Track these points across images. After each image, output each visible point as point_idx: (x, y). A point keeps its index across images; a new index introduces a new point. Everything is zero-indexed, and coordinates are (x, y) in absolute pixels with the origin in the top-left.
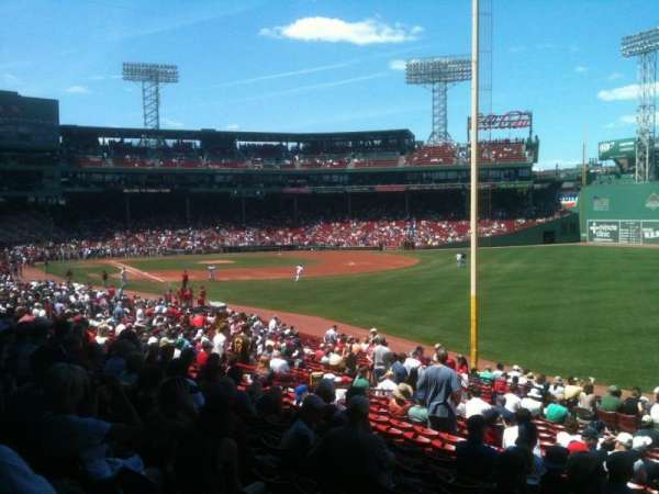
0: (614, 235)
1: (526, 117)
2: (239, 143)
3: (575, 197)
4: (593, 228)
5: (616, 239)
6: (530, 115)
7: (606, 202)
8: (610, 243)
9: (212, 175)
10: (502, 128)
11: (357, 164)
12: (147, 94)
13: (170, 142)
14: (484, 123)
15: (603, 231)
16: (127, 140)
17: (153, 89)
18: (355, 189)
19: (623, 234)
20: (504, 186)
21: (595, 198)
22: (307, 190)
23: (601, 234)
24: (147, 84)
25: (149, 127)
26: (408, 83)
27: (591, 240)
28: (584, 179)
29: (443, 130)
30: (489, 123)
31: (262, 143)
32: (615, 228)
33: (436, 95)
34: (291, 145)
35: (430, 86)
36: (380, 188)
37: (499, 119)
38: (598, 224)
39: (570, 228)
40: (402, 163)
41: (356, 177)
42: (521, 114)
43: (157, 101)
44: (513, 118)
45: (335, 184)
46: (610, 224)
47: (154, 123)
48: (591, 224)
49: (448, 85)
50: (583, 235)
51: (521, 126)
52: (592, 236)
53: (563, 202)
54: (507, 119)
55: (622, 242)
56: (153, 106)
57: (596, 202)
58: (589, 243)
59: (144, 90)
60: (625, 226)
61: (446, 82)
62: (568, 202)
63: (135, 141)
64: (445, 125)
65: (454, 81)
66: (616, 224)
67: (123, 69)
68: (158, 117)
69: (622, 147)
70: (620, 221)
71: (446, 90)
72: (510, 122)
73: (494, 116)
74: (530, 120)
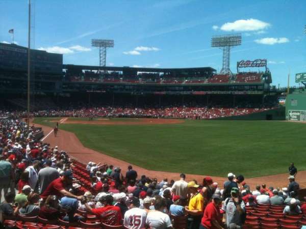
0: (298, 118)
1: (264, 62)
2: (138, 73)
3: (285, 99)
4: (291, 114)
5: (299, 120)
6: (266, 61)
7: (296, 102)
8: (297, 121)
9: (124, 86)
11: (187, 82)
12: (102, 52)
13: (109, 72)
15: (294, 115)
16: (93, 71)
17: (104, 50)
18: (185, 93)
19: (302, 117)
20: (249, 93)
21: (292, 100)
22: (164, 93)
23: (294, 117)
24: (102, 48)
25: (102, 66)
27: (290, 119)
28: (288, 91)
29: (227, 67)
31: (148, 73)
32: (298, 114)
33: (225, 52)
34: (161, 74)
35: (222, 48)
36: (196, 93)
38: (293, 112)
39: (281, 114)
40: (206, 82)
41: (186, 88)
43: (105, 55)
44: (258, 62)
45: (176, 90)
46: (297, 112)
47: (104, 64)
48: (290, 112)
49: (231, 47)
50: (287, 117)
51: (261, 66)
52: (290, 118)
53: (280, 102)
54: (255, 62)
55: (301, 121)
56: (104, 57)
57: (292, 102)
58: (289, 121)
59: (100, 50)
60: (302, 113)
61: (229, 46)
62: (282, 101)
63: (95, 71)
64: (228, 66)
65: (234, 45)
66: (299, 112)
67: (92, 42)
68: (105, 62)
69: (305, 76)
70: (301, 111)
71: (229, 50)
72: (256, 64)
73: (249, 61)
74: (266, 63)
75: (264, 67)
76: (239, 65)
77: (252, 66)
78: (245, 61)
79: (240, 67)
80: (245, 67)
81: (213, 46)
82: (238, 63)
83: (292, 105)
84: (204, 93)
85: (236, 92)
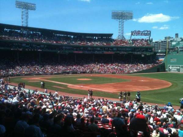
3: (163, 58)
4: (171, 68)
6: (150, 32)
7: (175, 60)
8: (177, 72)
10: (142, 35)
11: (97, 44)
12: (24, 13)
14: (136, 33)
17: (26, 12)
19: (182, 70)
21: (171, 58)
23: (173, 69)
24: (24, 10)
26: (112, 18)
29: (122, 35)
30: (138, 33)
32: (179, 68)
33: (120, 23)
35: (118, 20)
37: (141, 33)
38: (172, 66)
39: (162, 68)
40: (112, 44)
42: (148, 31)
43: (27, 16)
45: (90, 51)
48: (169, 66)
49: (125, 20)
50: (166, 70)
51: (148, 35)
52: (170, 70)
54: (143, 32)
55: (181, 72)
56: (26, 18)
58: (169, 72)
61: (124, 19)
64: (123, 33)
65: (127, 19)
66: (180, 66)
67: (16, 3)
68: (27, 23)
69: (180, 43)
70: (181, 66)
71: (123, 22)
72: (144, 34)
73: (139, 31)
75: (149, 36)
77: (141, 35)
78: (137, 31)
79: (133, 35)
80: (137, 35)
83: (171, 62)
84: (113, 53)
85: (136, 53)
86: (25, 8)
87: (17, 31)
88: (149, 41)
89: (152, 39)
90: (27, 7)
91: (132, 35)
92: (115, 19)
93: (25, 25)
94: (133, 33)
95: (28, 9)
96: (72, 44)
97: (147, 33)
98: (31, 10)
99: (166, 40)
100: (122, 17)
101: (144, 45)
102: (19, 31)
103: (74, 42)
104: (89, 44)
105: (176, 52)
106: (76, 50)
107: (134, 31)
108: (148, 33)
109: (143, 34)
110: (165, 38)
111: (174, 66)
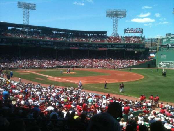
0: (168, 66)
2: (54, 32)
3: (154, 54)
4: (161, 64)
5: (169, 67)
7: (165, 56)
8: (166, 68)
11: (92, 41)
12: (25, 13)
14: (129, 31)
15: (164, 64)
17: (27, 11)
18: (92, 49)
19: (171, 66)
21: (162, 55)
22: (77, 48)
23: (163, 65)
24: (25, 10)
28: (158, 49)
30: (131, 31)
31: (61, 33)
32: (168, 64)
33: (115, 21)
35: (113, 18)
36: (99, 49)
37: (134, 30)
38: (162, 62)
39: (153, 64)
40: (106, 41)
42: (140, 29)
43: (28, 16)
45: (85, 47)
46: (166, 62)
47: (27, 23)
48: (160, 62)
49: (118, 18)
50: (157, 65)
52: (160, 66)
54: (136, 30)
55: (171, 68)
56: (27, 17)
57: (162, 56)
58: (159, 68)
59: (24, 12)
60: (171, 63)
61: (118, 17)
64: (117, 31)
65: (121, 17)
67: (18, 4)
68: (28, 21)
69: (171, 40)
70: (170, 62)
71: (118, 20)
74: (143, 31)
75: (142, 33)
76: (126, 31)
77: (134, 32)
78: (130, 28)
79: (127, 32)
81: (108, 17)
82: (125, 29)
83: (162, 58)
84: (106, 49)
85: (128, 49)
86: (26, 8)
87: (19, 29)
88: (141, 39)
89: (144, 36)
90: (28, 7)
91: (125, 32)
92: (109, 17)
93: (26, 23)
94: (126, 30)
95: (29, 9)
96: (68, 41)
97: (139, 31)
98: (32, 9)
99: (167, 37)
100: (117, 16)
101: (136, 42)
102: (21, 29)
103: (70, 39)
104: (84, 41)
105: (167, 49)
106: (73, 47)
107: (127, 29)
108: (141, 31)
109: (136, 31)
110: (166, 34)
111: (164, 62)
